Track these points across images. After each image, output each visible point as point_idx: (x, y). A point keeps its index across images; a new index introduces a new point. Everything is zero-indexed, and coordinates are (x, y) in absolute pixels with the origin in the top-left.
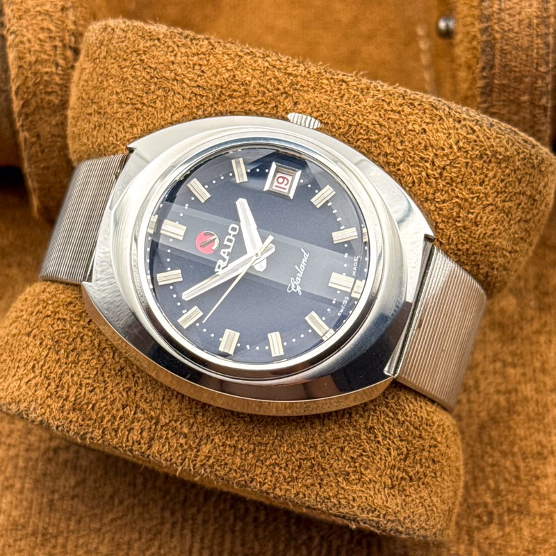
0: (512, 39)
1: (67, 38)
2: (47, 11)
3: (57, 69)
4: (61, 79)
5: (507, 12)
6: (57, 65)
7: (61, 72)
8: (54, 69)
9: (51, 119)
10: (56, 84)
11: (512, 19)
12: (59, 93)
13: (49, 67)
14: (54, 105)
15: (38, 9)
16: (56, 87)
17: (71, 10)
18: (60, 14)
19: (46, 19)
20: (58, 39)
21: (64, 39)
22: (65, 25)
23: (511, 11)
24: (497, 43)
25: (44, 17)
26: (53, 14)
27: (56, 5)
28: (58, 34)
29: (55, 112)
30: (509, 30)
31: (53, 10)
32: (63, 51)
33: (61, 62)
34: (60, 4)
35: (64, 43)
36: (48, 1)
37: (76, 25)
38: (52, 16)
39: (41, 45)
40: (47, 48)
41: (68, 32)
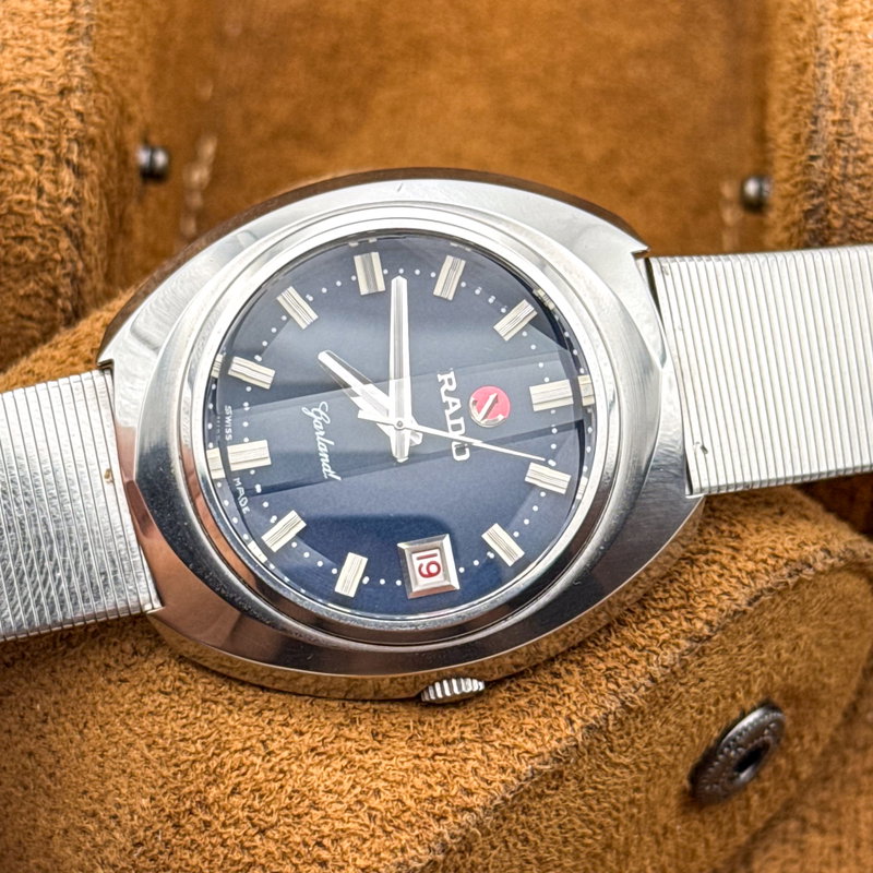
0: (861, 230)
1: (65, 144)
2: (34, 92)
3: (39, 197)
4: (46, 217)
5: (857, 181)
6: (40, 191)
7: (46, 205)
8: (34, 198)
9: (17, 286)
10: (36, 224)
11: (864, 195)
12: (39, 240)
13: (26, 193)
14: (26, 261)
15: (18, 86)
16: (33, 228)
17: (78, 94)
18: (58, 99)
19: (30, 106)
20: (47, 143)
21: (59, 145)
22: (62, 121)
23: (863, 181)
24: (834, 234)
25: (26, 102)
26: (44, 99)
27: (51, 83)
28: (48, 136)
29: (28, 274)
30: (858, 215)
31: (45, 91)
32: (53, 166)
33: (48, 186)
34: (59, 83)
35: (58, 151)
36: (37, 74)
37: (82, 121)
38: (43, 101)
39: (15, 151)
40: (26, 158)
41: (67, 133)
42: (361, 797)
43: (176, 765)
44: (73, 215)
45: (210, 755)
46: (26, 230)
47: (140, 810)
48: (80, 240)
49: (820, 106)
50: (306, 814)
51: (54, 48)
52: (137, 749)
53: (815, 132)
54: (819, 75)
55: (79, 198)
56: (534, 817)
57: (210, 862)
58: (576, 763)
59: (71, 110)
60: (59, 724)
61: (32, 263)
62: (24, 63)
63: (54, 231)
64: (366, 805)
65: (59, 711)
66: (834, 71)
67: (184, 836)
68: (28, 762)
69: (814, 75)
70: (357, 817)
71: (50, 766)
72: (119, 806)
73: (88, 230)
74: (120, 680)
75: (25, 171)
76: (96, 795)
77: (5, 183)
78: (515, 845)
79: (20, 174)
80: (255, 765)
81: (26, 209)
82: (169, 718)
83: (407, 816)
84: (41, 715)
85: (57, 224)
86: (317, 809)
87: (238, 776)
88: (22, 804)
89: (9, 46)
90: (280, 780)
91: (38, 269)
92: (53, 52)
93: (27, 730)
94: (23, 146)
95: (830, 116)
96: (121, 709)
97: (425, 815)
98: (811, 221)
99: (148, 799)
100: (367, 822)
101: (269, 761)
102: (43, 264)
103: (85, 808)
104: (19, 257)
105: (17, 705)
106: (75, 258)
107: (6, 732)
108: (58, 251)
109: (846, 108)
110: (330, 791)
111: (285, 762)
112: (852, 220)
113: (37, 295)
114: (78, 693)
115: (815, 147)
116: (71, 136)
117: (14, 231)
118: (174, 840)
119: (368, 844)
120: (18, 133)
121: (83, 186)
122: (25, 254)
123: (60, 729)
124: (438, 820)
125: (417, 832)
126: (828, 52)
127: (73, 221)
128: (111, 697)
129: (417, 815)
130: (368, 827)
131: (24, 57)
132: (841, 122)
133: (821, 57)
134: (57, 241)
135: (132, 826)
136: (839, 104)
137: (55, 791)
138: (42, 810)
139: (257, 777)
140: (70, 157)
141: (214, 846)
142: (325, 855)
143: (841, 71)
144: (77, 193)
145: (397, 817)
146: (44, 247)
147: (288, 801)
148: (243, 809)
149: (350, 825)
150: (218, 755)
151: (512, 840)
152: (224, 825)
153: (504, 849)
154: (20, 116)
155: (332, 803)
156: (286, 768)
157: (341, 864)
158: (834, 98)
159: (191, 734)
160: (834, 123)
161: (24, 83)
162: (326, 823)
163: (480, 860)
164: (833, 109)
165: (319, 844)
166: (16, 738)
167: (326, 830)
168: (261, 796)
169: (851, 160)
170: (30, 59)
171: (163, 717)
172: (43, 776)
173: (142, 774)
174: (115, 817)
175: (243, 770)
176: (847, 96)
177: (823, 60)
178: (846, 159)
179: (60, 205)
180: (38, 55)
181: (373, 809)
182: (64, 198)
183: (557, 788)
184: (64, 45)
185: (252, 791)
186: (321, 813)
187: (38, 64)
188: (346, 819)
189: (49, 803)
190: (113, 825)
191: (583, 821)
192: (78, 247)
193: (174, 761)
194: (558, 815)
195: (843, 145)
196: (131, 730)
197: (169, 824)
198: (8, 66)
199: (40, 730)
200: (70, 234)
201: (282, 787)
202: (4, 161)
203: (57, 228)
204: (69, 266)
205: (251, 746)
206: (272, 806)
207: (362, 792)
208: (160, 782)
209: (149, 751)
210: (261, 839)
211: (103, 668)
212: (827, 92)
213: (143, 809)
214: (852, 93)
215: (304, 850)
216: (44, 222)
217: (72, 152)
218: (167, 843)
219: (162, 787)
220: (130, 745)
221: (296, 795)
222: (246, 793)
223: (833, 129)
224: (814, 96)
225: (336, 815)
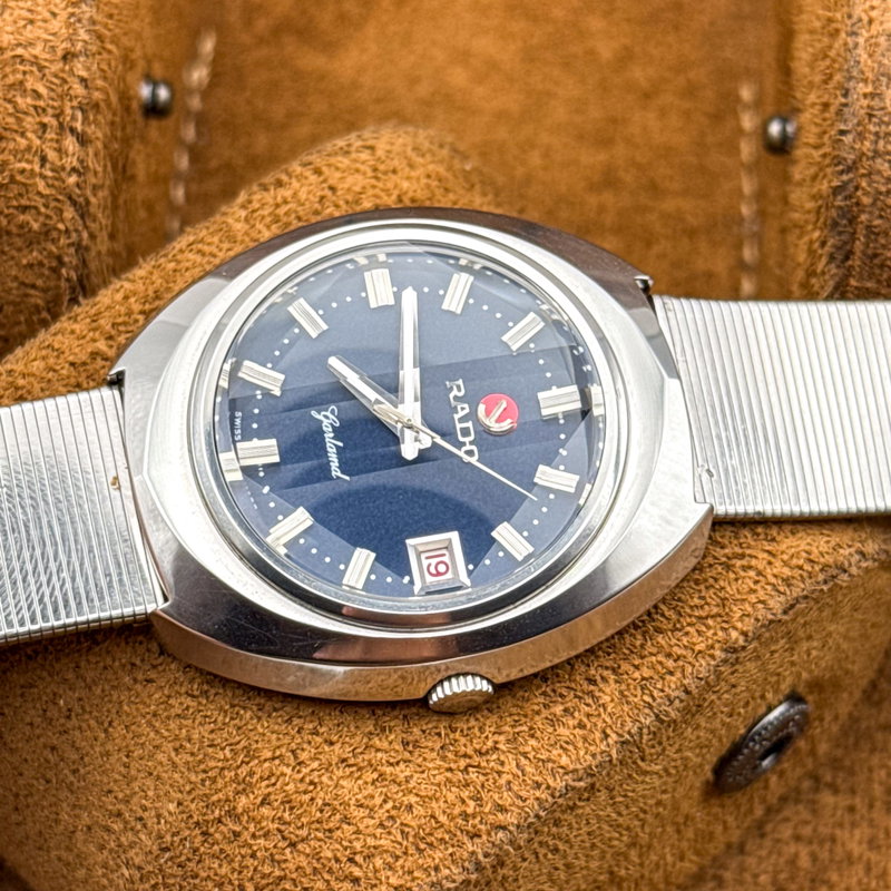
1: (68, 111)
2: (36, 57)
3: (42, 166)
4: (48, 185)
5: (887, 157)
6: (44, 160)
7: (49, 174)
8: (37, 168)
9: (20, 255)
10: (39, 193)
12: (43, 210)
13: (28, 161)
14: (30, 230)
15: (20, 51)
16: (37, 198)
17: (82, 59)
18: (61, 65)
19: (32, 72)
20: (50, 110)
21: (62, 112)
22: (66, 87)
24: (864, 212)
25: (27, 68)
26: (46, 64)
27: (53, 47)
28: (51, 102)
29: (31, 243)
31: (47, 56)
32: (57, 134)
33: (52, 155)
34: (62, 47)
35: (61, 120)
36: (39, 38)
37: (86, 87)
38: (45, 67)
39: (18, 119)
40: (28, 126)
41: (71, 100)
42: (393, 813)
43: (205, 771)
44: (78, 185)
45: (239, 762)
46: (29, 199)
47: (166, 814)
48: (85, 209)
49: (850, 78)
50: (338, 829)
51: (56, 11)
52: (164, 752)
53: (846, 105)
54: (851, 45)
55: (83, 168)
56: (565, 828)
57: (240, 873)
58: (608, 774)
59: (74, 75)
60: (84, 721)
61: (35, 232)
62: (25, 26)
63: (58, 200)
64: (399, 822)
65: (83, 708)
66: (866, 41)
67: (213, 844)
68: (50, 756)
69: (846, 44)
70: (389, 833)
71: (74, 763)
72: (145, 809)
73: (93, 200)
74: (146, 680)
75: (27, 138)
76: (121, 796)
77: (6, 152)
78: (545, 855)
79: (23, 142)
80: (286, 775)
81: (28, 178)
82: (197, 722)
83: (439, 834)
84: (64, 710)
85: (60, 194)
86: (349, 824)
87: (268, 786)
88: (44, 796)
89: (10, 7)
90: (311, 792)
91: (42, 237)
92: (54, 15)
93: (50, 724)
94: (25, 113)
95: (862, 88)
96: (147, 710)
97: (459, 833)
98: (840, 198)
99: (175, 804)
100: (399, 839)
101: (299, 772)
102: (47, 233)
103: (110, 807)
104: (21, 226)
105: (40, 698)
106: (80, 228)
107: (28, 724)
108: (62, 220)
109: (878, 80)
110: (361, 806)
111: (316, 773)
112: (882, 198)
113: (41, 264)
114: (103, 691)
115: (846, 121)
116: (75, 103)
117: (17, 200)
118: (202, 849)
119: (401, 862)
120: (19, 100)
121: (88, 155)
122: (28, 223)
123: (84, 725)
124: (472, 838)
125: (451, 850)
126: (860, 20)
127: (77, 191)
128: (137, 697)
129: (450, 832)
130: (400, 844)
131: (24, 19)
132: (872, 96)
133: (853, 25)
134: (61, 211)
135: (159, 830)
136: (870, 75)
137: (78, 788)
138: (64, 805)
139: (287, 788)
140: (74, 125)
141: (243, 857)
142: (357, 872)
143: (873, 40)
144: (81, 161)
145: (431, 834)
146: (48, 217)
147: (318, 814)
148: (273, 821)
149: (382, 842)
150: (247, 763)
151: (542, 851)
152: (254, 836)
153: (534, 860)
154: (21, 83)
155: (363, 818)
156: (316, 780)
157: (373, 882)
158: (866, 69)
159: (219, 740)
160: (865, 96)
161: (25, 47)
162: (358, 839)
163: (511, 872)
164: (865, 81)
165: (351, 860)
166: (38, 732)
167: (358, 845)
168: (292, 808)
169: (882, 135)
170: (32, 22)
171: (190, 721)
172: (66, 771)
173: (170, 778)
174: (141, 819)
175: (273, 780)
176: (879, 68)
177: (855, 29)
178: (877, 134)
179: (63, 175)
180: (39, 17)
181: (406, 825)
182: (68, 169)
183: (588, 799)
184: (67, 6)
185: (282, 803)
186: (352, 828)
187: (40, 28)
188: (378, 836)
189: (72, 799)
190: (139, 827)
191: (611, 826)
192: (82, 217)
193: (202, 767)
194: (588, 823)
195: (874, 120)
196: (157, 732)
197: (197, 831)
198: (9, 29)
199: (63, 725)
200: (74, 203)
201: (312, 799)
202: (5, 129)
203: (60, 197)
204: (74, 235)
205: (281, 755)
206: (303, 819)
207: (394, 807)
208: (188, 788)
209: (177, 755)
210: (291, 852)
211: (129, 667)
212: (859, 62)
213: (170, 813)
214: (884, 65)
215: (336, 866)
216: (47, 192)
217: (77, 120)
218: (195, 850)
219: (189, 792)
220: (156, 747)
221: (327, 808)
222: (276, 804)
223: (865, 102)
224: (846, 67)
225: (368, 831)
